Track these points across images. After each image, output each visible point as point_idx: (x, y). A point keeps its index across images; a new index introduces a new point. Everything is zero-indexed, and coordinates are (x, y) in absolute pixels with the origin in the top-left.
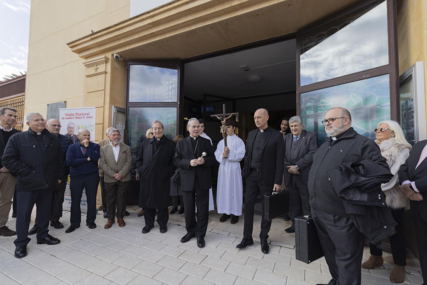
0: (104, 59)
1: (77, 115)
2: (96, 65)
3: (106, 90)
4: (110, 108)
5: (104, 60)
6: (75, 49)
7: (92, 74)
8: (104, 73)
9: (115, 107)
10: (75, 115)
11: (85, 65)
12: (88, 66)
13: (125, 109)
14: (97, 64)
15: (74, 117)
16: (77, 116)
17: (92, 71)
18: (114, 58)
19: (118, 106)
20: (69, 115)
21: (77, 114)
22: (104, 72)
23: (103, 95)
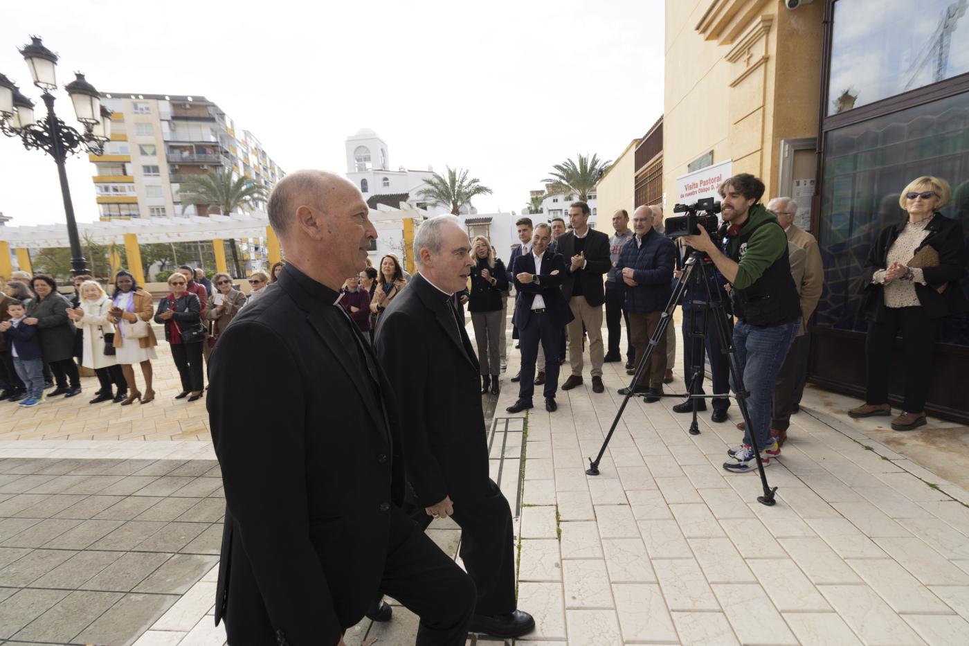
0: (761, 25)
1: (702, 185)
2: (749, 49)
3: (766, 107)
4: (775, 148)
5: (761, 29)
6: (709, 32)
7: (740, 76)
8: (762, 61)
9: (786, 142)
10: (699, 185)
11: (729, 60)
12: (733, 58)
13: (815, 139)
14: (749, 46)
15: (697, 189)
16: (702, 187)
17: (741, 67)
18: (786, 8)
19: (798, 137)
20: (691, 188)
21: (701, 182)
22: (760, 61)
23: (761, 120)
